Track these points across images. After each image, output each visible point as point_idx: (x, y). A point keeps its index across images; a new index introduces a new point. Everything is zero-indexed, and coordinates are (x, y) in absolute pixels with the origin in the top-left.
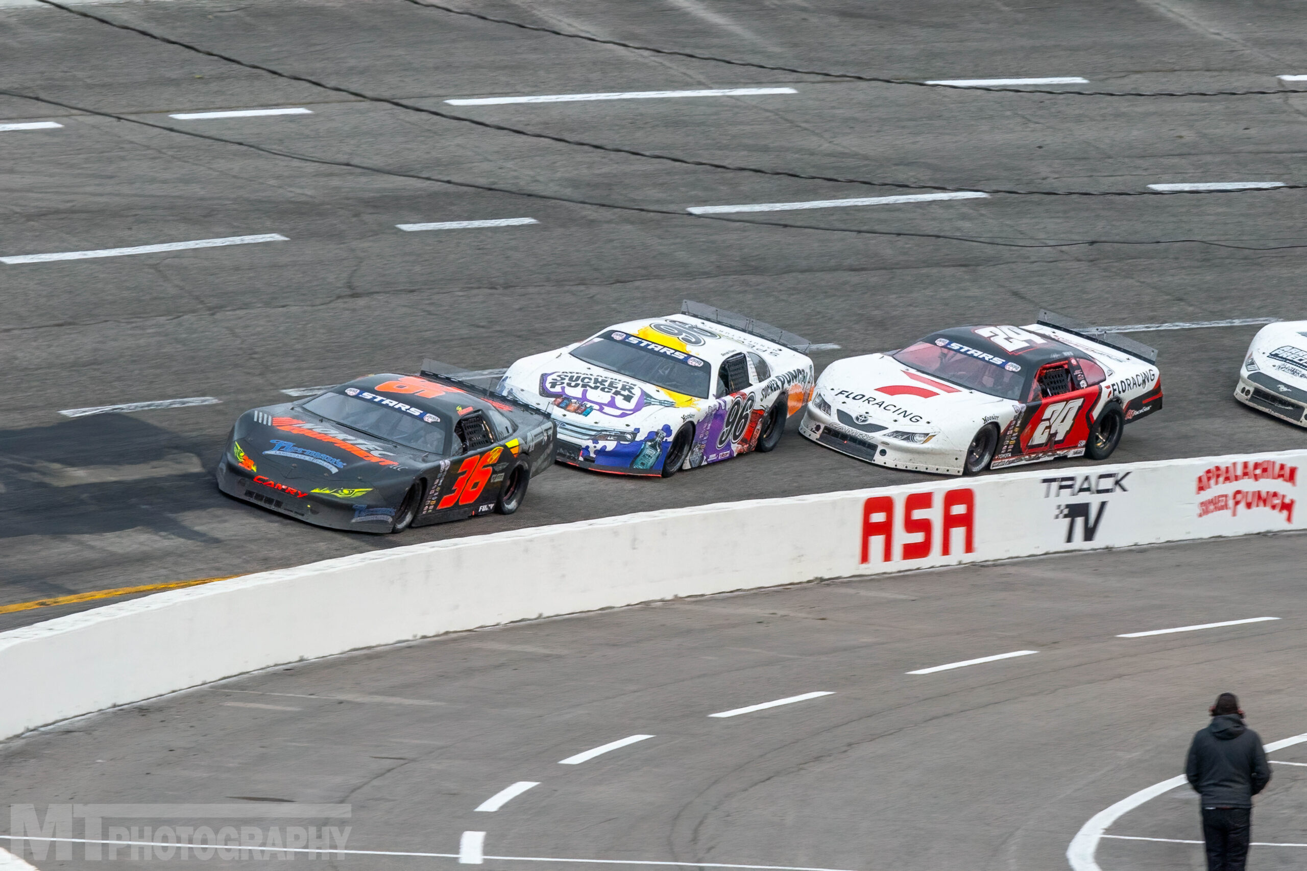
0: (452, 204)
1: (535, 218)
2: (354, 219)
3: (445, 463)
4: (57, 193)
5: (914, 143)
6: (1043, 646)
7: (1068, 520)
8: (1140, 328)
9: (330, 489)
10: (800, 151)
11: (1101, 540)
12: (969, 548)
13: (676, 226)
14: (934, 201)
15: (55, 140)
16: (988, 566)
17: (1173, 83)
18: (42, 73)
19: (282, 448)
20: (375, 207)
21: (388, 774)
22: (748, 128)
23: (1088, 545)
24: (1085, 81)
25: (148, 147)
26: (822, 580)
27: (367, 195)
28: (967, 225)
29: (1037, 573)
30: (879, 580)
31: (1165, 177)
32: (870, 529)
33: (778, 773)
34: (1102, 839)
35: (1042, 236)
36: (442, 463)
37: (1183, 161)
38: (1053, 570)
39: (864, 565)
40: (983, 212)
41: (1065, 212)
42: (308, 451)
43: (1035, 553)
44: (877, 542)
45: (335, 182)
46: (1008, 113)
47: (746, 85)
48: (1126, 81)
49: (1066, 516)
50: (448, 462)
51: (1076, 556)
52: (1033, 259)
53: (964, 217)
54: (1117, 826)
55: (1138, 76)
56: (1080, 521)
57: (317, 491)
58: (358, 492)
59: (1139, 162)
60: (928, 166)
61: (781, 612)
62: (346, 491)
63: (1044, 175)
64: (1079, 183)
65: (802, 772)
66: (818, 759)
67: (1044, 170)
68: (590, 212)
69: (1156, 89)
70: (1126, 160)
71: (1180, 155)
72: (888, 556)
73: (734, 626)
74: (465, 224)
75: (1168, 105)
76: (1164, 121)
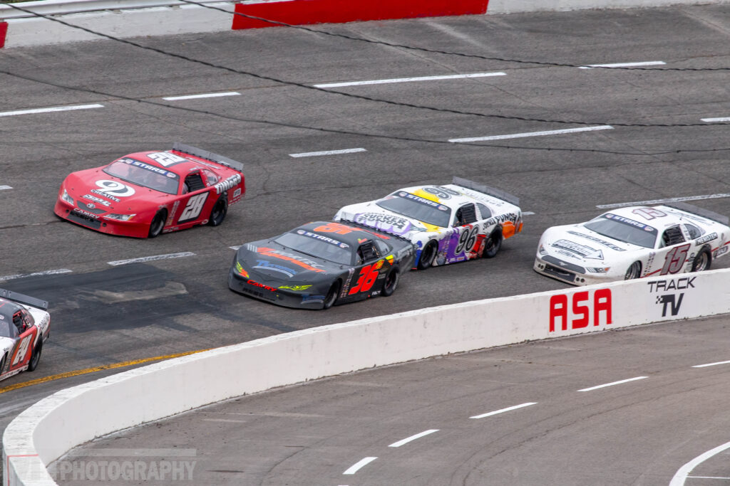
0: (319, 142)
1: (365, 148)
2: (265, 152)
3: (352, 270)
4: (102, 143)
5: (572, 100)
6: (652, 373)
7: (663, 304)
8: (699, 197)
9: (289, 286)
10: (508, 106)
11: (681, 314)
12: (609, 321)
13: (442, 150)
14: (583, 132)
15: (101, 114)
16: (620, 331)
17: (712, 63)
18: (92, 77)
19: (263, 265)
20: (277, 145)
21: (294, 456)
22: (480, 95)
23: (674, 318)
24: (664, 63)
25: (151, 116)
26: (529, 341)
27: (271, 139)
28: (601, 144)
29: (647, 333)
30: (560, 341)
31: (710, 114)
32: (554, 313)
33: (508, 448)
34: (687, 478)
35: (643, 149)
36: (350, 270)
37: (720, 106)
38: (655, 332)
39: (552, 332)
40: (610, 137)
41: (655, 135)
42: (277, 266)
43: (645, 322)
44: (558, 320)
45: (254, 132)
46: (623, 82)
47: (478, 71)
48: (686, 62)
49: (661, 302)
50: (353, 269)
51: (668, 325)
52: (639, 161)
53: (600, 140)
54: (696, 471)
55: (693, 59)
56: (669, 304)
57: (282, 287)
58: (304, 287)
59: (695, 106)
60: (579, 113)
61: (507, 360)
62: (297, 287)
63: (643, 115)
64: (662, 119)
65: (522, 447)
66: (530, 439)
67: (643, 113)
68: (395, 144)
69: (704, 66)
70: (688, 106)
71: (718, 102)
72: (564, 327)
73: (481, 368)
74: (326, 153)
75: (710, 75)
76: (708, 84)
